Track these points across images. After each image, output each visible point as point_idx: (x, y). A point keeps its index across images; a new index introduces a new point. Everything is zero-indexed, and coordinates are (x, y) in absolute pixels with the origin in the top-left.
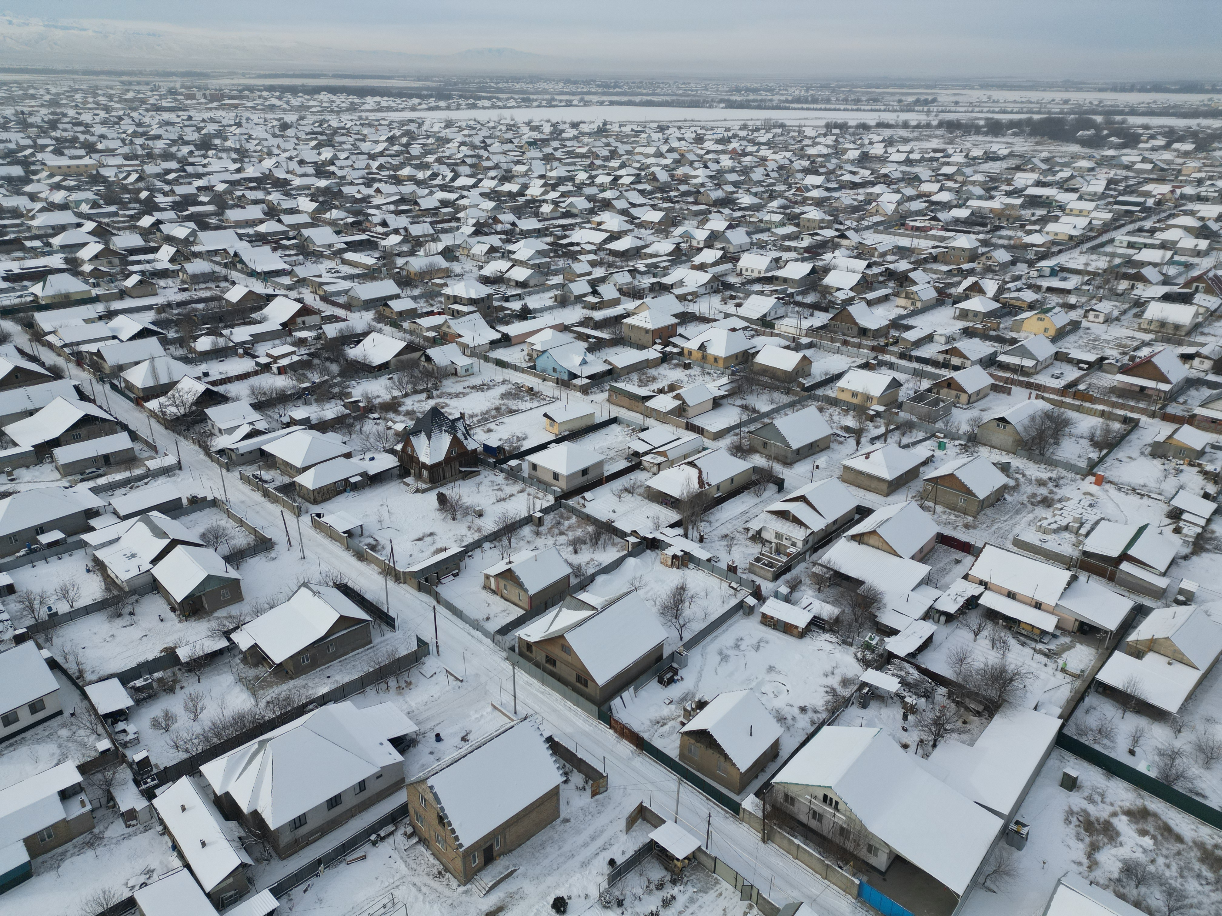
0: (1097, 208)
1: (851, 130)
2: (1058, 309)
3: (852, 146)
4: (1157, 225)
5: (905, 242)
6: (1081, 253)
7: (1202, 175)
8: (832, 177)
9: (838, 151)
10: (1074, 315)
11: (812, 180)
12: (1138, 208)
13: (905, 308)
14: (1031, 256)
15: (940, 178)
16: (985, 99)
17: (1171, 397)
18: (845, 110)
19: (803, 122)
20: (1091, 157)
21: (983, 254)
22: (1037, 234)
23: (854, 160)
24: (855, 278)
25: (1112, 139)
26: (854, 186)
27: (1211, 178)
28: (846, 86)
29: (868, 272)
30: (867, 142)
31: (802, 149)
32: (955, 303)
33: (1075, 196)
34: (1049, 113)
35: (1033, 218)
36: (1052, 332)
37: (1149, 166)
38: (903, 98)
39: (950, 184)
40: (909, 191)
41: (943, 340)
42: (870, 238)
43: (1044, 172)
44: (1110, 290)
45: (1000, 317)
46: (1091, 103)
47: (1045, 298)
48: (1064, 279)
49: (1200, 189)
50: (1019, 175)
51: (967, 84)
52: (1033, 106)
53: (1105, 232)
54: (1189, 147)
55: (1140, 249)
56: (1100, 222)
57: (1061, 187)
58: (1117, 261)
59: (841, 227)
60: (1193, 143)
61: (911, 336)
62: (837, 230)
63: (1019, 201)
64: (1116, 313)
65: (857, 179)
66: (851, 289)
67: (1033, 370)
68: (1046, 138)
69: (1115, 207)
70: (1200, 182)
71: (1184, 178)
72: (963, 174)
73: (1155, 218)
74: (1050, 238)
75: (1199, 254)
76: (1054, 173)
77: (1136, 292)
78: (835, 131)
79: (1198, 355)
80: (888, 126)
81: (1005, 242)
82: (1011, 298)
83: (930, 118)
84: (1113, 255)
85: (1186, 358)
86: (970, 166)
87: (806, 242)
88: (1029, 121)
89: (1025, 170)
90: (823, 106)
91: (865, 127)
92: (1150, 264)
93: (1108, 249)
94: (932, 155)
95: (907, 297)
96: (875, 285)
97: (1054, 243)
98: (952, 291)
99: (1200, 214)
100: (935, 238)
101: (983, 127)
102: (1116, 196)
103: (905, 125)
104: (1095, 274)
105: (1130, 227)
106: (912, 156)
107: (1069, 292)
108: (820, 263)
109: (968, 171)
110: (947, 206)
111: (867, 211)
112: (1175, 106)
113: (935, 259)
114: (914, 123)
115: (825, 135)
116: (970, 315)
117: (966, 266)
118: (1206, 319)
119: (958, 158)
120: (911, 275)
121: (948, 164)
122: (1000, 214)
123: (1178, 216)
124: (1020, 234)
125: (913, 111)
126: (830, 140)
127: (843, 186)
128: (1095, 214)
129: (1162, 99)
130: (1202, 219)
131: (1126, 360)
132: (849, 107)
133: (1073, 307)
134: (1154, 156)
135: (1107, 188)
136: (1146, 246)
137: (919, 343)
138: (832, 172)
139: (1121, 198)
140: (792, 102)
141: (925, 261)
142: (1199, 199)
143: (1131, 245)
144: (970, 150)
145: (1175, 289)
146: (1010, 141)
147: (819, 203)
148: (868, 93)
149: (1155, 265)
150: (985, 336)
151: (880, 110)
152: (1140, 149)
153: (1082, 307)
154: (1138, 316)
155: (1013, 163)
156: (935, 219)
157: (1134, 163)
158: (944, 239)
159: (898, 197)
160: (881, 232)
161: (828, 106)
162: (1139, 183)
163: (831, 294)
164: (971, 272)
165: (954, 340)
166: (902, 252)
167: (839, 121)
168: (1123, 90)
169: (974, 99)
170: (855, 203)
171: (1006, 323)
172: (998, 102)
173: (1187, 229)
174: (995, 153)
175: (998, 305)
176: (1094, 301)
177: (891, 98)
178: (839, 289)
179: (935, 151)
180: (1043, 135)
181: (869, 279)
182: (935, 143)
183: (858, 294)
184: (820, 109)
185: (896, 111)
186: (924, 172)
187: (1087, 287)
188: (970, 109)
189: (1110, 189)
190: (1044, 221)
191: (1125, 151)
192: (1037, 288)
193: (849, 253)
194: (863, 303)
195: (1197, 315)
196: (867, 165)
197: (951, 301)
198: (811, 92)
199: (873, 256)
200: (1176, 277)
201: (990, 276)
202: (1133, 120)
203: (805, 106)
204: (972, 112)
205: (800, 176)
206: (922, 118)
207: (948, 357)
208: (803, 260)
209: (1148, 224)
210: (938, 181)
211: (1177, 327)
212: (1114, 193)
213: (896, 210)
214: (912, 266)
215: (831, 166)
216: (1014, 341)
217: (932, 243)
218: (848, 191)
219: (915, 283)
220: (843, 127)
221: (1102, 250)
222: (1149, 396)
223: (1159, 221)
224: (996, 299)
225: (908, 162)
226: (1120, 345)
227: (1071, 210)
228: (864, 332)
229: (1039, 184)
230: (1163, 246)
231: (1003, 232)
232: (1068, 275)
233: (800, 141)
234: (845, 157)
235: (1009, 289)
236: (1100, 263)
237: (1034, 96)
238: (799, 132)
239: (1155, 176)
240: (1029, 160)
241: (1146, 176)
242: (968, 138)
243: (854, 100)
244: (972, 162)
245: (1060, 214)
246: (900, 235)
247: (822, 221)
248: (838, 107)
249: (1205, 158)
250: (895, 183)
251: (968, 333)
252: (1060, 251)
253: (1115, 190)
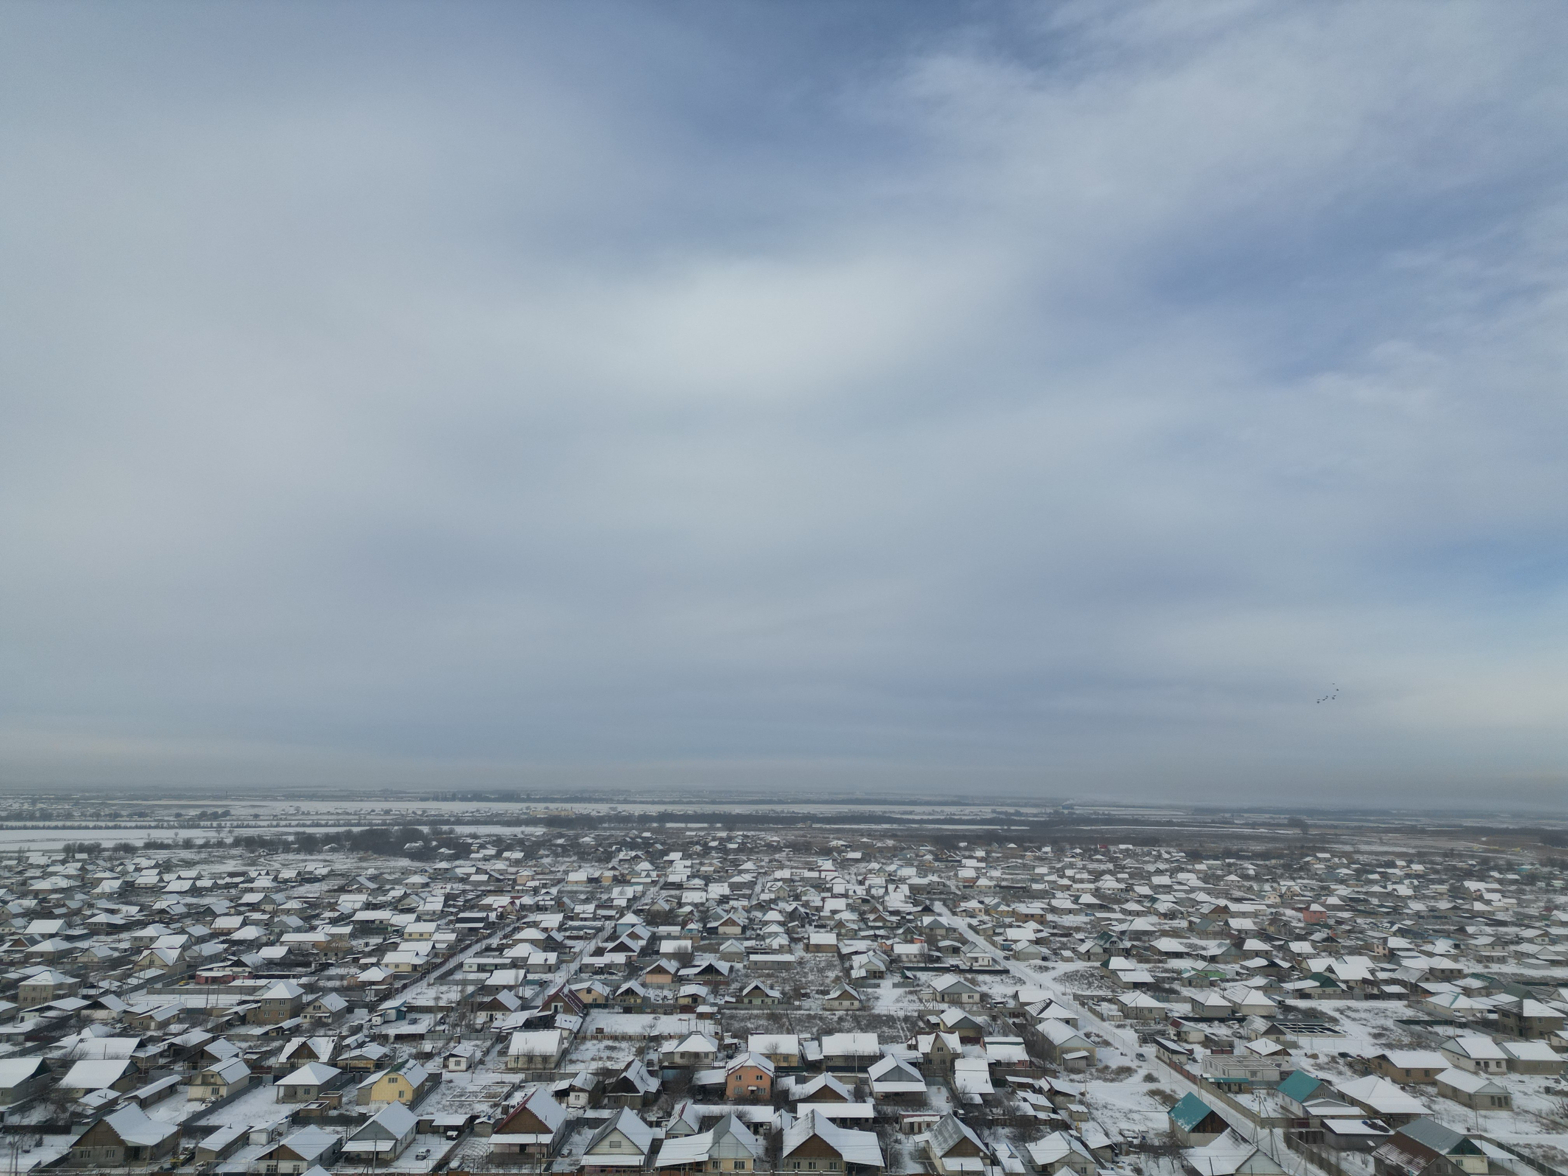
0: (438, 928)
1: (106, 854)
2: (412, 1062)
3: (108, 874)
4: (504, 941)
5: (196, 1001)
6: (429, 985)
7: (536, 883)
8: (77, 920)
9: (85, 883)
10: (432, 1066)
11: (39, 927)
12: (481, 925)
13: (203, 1101)
14: (370, 997)
15: (242, 909)
16: (292, 811)
17: (554, 1150)
18: (95, 828)
19: (25, 846)
20: (423, 871)
21: (309, 1004)
22: (374, 969)
23: (111, 894)
24: (118, 1069)
25: (442, 850)
26: (113, 929)
27: (545, 886)
28: (97, 798)
29: (141, 1054)
30: (131, 868)
31: (24, 883)
32: (277, 1078)
33: (412, 917)
34: (370, 824)
35: (367, 949)
36: (409, 1096)
37: (485, 878)
38: (183, 812)
39: (256, 916)
40: (199, 930)
41: (263, 1138)
42: (142, 1003)
43: (372, 893)
44: (468, 1026)
45: (340, 1088)
46: (414, 813)
47: (394, 1050)
48: (414, 1022)
49: (537, 899)
50: (344, 897)
51: (269, 795)
52: (351, 817)
53: (452, 956)
54: (519, 855)
55: (492, 971)
56: (444, 945)
57: (395, 908)
58: (470, 989)
59: (92, 992)
60: (522, 851)
61: (214, 1142)
62: (85, 997)
63: (347, 930)
64: (479, 1055)
65: (117, 920)
66: (112, 1087)
67: (392, 1155)
68: (370, 853)
69: (458, 925)
70: (535, 891)
71: (520, 888)
72: (273, 902)
73: (500, 934)
74: (391, 971)
75: (550, 969)
76: (385, 892)
77: (496, 1024)
78: (78, 856)
79: (572, 1088)
80: (162, 846)
81: (337, 983)
82: (352, 1058)
83: (221, 835)
84: (464, 983)
85: (562, 1095)
86: (281, 890)
87: (30, 1023)
88: (349, 835)
89: (350, 892)
90: (60, 824)
91: (128, 849)
92: (504, 987)
93: (458, 976)
94: (228, 880)
95: (205, 1083)
96: (152, 1072)
97: (396, 977)
98: (272, 1062)
99: (542, 925)
100: (241, 990)
101: (293, 843)
102: (457, 914)
103: (188, 844)
104: (448, 1009)
105: (477, 947)
106: (199, 884)
107: (421, 1037)
108: (55, 1054)
109: (279, 897)
110: (254, 945)
111: (135, 963)
112: (497, 815)
113: (243, 1020)
114: (200, 842)
115: (63, 862)
116: (300, 1092)
117: (287, 1024)
118: (571, 1044)
119: (264, 882)
120: (209, 1048)
121: (251, 890)
122: (326, 948)
123: (523, 929)
124: (353, 970)
125: (198, 827)
126: (72, 868)
127: (95, 931)
128: (437, 936)
129: (483, 806)
130: (545, 930)
131: (498, 1113)
132: (103, 824)
133: (428, 1056)
134: (488, 866)
135: (446, 905)
136: (497, 967)
137: (227, 1152)
138: (78, 912)
139: (461, 915)
140: (7, 818)
141: (229, 1024)
142: (539, 908)
143: (481, 968)
144: (279, 872)
145: (535, 1013)
146: (328, 858)
147: (52, 960)
148: (130, 806)
149: (510, 988)
150: (323, 1120)
151: (150, 827)
152: (472, 859)
153: (439, 1054)
154: (503, 1053)
155: (335, 883)
156: (239, 963)
157: (469, 875)
158: (254, 990)
159: (182, 939)
160: (159, 992)
161: (68, 824)
162: (478, 896)
163: (75, 1101)
164: (296, 1031)
165: (280, 1134)
166: (192, 1016)
167: (86, 843)
168: (445, 799)
169: (278, 812)
170: (116, 954)
171: (350, 1093)
172: (308, 814)
173: (533, 942)
174: (311, 873)
175: (336, 1071)
176: (452, 1044)
177: (166, 812)
178: (90, 1091)
179: (232, 875)
180: (366, 850)
181: (142, 1066)
182: (230, 866)
183: (124, 1092)
184: (56, 828)
185: (173, 827)
186: (219, 904)
187: (442, 1028)
188: (275, 823)
189: (449, 906)
190: (380, 951)
191: (457, 863)
192: (382, 1039)
193: (107, 1029)
194: (134, 1106)
195: (562, 1039)
196: (134, 899)
197: (270, 1077)
198: (40, 806)
199: (148, 1028)
200: (533, 999)
201: (322, 1033)
202: (460, 830)
203: (29, 824)
204: (277, 826)
205: (19, 922)
206: (212, 835)
207: (273, 1163)
208: (24, 1053)
209: (495, 942)
210: (239, 913)
211: (545, 1058)
212: (454, 910)
213: (181, 957)
214: (210, 1035)
215: (74, 905)
216: (363, 1118)
217: (237, 998)
218: (103, 938)
219: (215, 1060)
220: (93, 850)
221: (451, 978)
222: (532, 1155)
223: (505, 937)
224: (332, 1063)
225: (195, 891)
226: (490, 1096)
227: (410, 935)
228: (135, 1154)
229: (369, 906)
230: (515, 964)
231: (333, 971)
232: (418, 1016)
233: (20, 873)
234: (98, 890)
235: (348, 1046)
236: (451, 995)
237: (351, 806)
238: (19, 859)
239: (492, 888)
240: (354, 879)
241: (483, 888)
242: (275, 857)
243: (110, 815)
244: (283, 886)
245: (398, 940)
246: (188, 992)
247: (60, 986)
248: (84, 824)
249: (535, 866)
250: (178, 921)
251: (298, 1120)
252: (405, 987)
253: (454, 906)
